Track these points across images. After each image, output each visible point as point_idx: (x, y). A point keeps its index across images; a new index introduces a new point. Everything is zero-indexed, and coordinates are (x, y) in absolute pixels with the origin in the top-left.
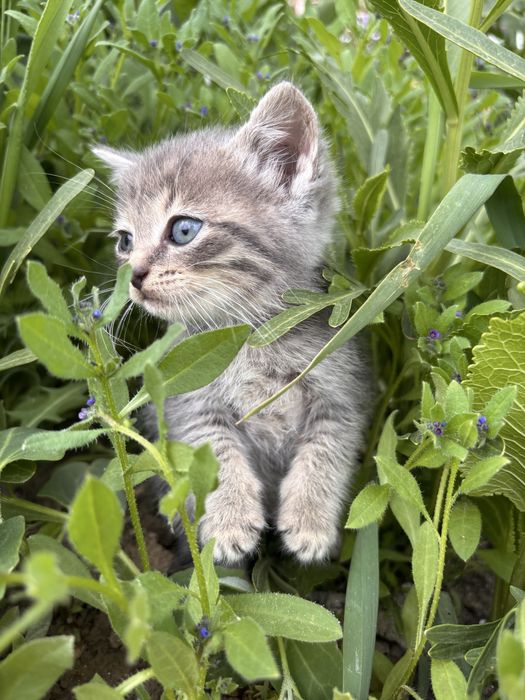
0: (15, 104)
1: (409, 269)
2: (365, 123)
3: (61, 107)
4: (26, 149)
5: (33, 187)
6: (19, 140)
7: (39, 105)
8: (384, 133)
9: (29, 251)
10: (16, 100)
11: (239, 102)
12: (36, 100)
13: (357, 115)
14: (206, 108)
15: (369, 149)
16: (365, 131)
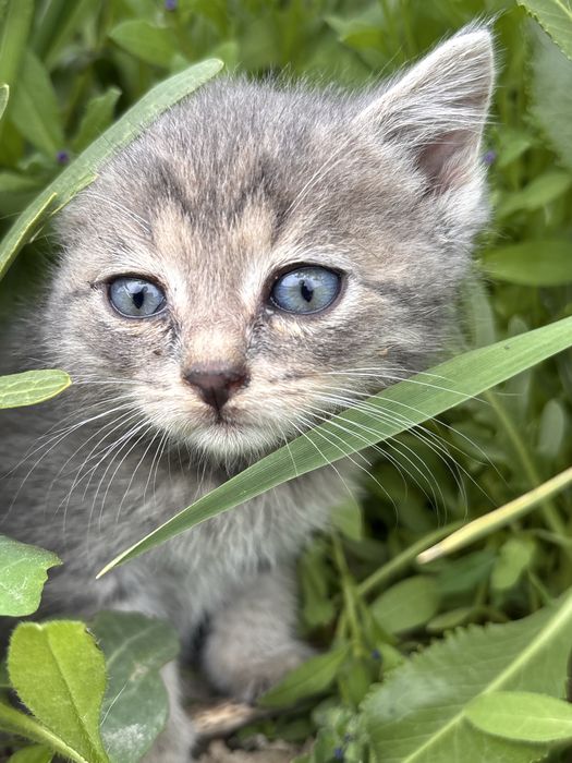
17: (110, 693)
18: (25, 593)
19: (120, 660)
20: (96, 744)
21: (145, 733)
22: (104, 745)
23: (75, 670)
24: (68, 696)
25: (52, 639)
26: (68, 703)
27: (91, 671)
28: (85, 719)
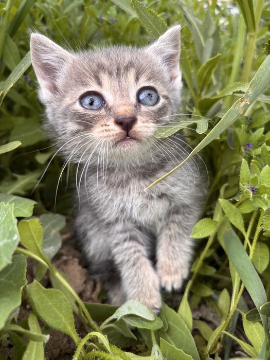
0: (5, 9)
1: (244, 103)
2: (200, 35)
3: (27, 18)
4: (9, 37)
5: (12, 58)
6: (5, 30)
7: (16, 15)
8: (211, 40)
9: (12, 86)
10: (5, 7)
11: (138, 8)
12: (15, 11)
13: (196, 30)
14: (113, 19)
15: (202, 49)
16: (200, 40)
17: (45, 238)
18: (28, 211)
19: (48, 229)
20: (42, 252)
21: (55, 248)
22: (44, 252)
23: (35, 232)
24: (34, 239)
25: (30, 224)
26: (33, 242)
27: (39, 232)
28: (38, 245)
